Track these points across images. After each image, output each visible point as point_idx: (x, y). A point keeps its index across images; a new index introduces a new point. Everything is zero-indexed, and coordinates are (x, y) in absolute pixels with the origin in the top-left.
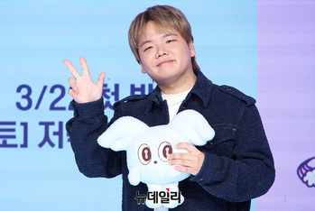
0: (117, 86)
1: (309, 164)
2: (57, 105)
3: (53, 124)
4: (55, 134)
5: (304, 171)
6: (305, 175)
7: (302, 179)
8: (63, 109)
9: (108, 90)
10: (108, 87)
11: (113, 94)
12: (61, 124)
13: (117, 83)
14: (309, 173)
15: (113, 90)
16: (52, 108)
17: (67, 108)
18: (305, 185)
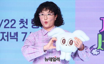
0: (27, 20)
1: (94, 47)
2: (6, 26)
3: (5, 33)
4: (6, 36)
5: (92, 50)
6: (92, 51)
7: (91, 52)
8: (9, 28)
9: (24, 21)
10: (24, 20)
11: (25, 22)
12: (8, 33)
13: (27, 18)
14: (93, 50)
15: (25, 21)
16: (5, 27)
17: (10, 27)
18: (92, 54)
